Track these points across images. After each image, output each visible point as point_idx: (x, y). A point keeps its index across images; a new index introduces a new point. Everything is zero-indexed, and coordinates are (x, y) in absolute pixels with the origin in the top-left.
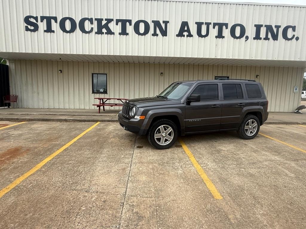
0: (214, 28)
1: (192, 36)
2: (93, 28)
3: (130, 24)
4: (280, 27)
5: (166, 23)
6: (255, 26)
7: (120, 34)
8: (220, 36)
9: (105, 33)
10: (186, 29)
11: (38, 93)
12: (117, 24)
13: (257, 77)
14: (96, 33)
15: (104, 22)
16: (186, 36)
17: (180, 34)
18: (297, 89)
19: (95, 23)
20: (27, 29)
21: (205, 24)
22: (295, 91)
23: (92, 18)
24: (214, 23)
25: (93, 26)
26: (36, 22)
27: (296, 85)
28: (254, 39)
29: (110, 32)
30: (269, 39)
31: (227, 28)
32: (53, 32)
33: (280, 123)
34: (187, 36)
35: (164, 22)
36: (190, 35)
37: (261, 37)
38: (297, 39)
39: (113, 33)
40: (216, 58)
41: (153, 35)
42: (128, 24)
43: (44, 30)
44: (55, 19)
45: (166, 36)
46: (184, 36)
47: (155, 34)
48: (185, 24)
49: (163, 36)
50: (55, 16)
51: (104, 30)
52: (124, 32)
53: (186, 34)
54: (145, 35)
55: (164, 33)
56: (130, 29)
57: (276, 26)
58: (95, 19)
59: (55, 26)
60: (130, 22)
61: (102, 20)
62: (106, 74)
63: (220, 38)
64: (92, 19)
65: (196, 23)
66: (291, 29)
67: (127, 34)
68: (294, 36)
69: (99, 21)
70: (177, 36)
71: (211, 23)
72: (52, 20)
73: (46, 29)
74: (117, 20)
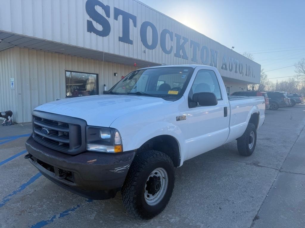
12: (191, 47)
20: (91, 28)
23: (173, 33)
72: (130, 19)
73: (121, 36)
74: (191, 41)
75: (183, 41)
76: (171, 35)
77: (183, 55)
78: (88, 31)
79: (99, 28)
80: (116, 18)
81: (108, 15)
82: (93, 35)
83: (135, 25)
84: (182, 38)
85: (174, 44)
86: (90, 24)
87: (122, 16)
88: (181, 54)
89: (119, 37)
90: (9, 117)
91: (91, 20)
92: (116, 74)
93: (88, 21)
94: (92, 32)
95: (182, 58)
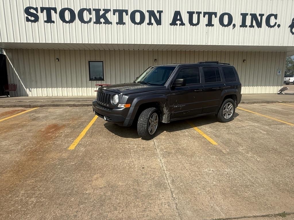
0: (204, 16)
1: (184, 24)
2: (91, 18)
3: (127, 14)
4: (263, 15)
5: (160, 12)
6: (241, 15)
7: (117, 23)
8: (210, 24)
9: (103, 23)
10: (179, 18)
11: (36, 82)
12: (114, 14)
13: (244, 62)
14: (95, 23)
15: (102, 13)
16: (178, 25)
17: (174, 23)
18: (280, 72)
19: (94, 13)
21: (196, 13)
22: (278, 74)
24: (204, 13)
25: (91, 16)
26: (36, 13)
27: (279, 68)
28: (241, 26)
29: (107, 22)
30: (253, 27)
31: (216, 17)
32: (53, 22)
33: (263, 102)
34: (180, 25)
35: (158, 12)
36: (182, 24)
37: (246, 25)
38: (279, 26)
39: (111, 23)
40: (206, 44)
41: (148, 24)
42: (124, 14)
43: (45, 21)
44: (55, 9)
45: (160, 24)
46: (177, 25)
47: (150, 23)
48: (177, 14)
49: (158, 25)
50: (54, 7)
51: (102, 20)
52: (121, 22)
53: (178, 22)
54: (141, 24)
55: (159, 22)
56: (126, 18)
57: (260, 15)
58: (93, 9)
59: (55, 17)
60: (126, 12)
61: (100, 10)
62: (103, 62)
63: (209, 26)
64: (90, 9)
65: (188, 12)
66: (273, 17)
67: (124, 24)
68: (276, 23)
69: (97, 11)
70: (171, 24)
71: (201, 12)
72: (51, 10)
73: (46, 20)
74: (114, 10)
75: (104, 12)
76: (89, 11)
77: (104, 21)
78: (27, 21)
79: (33, 19)
80: (42, 12)
81: (37, 12)
82: (30, 23)
83: (56, 12)
84: (102, 10)
85: (93, 15)
86: (27, 18)
87: (46, 10)
95: (104, 24)
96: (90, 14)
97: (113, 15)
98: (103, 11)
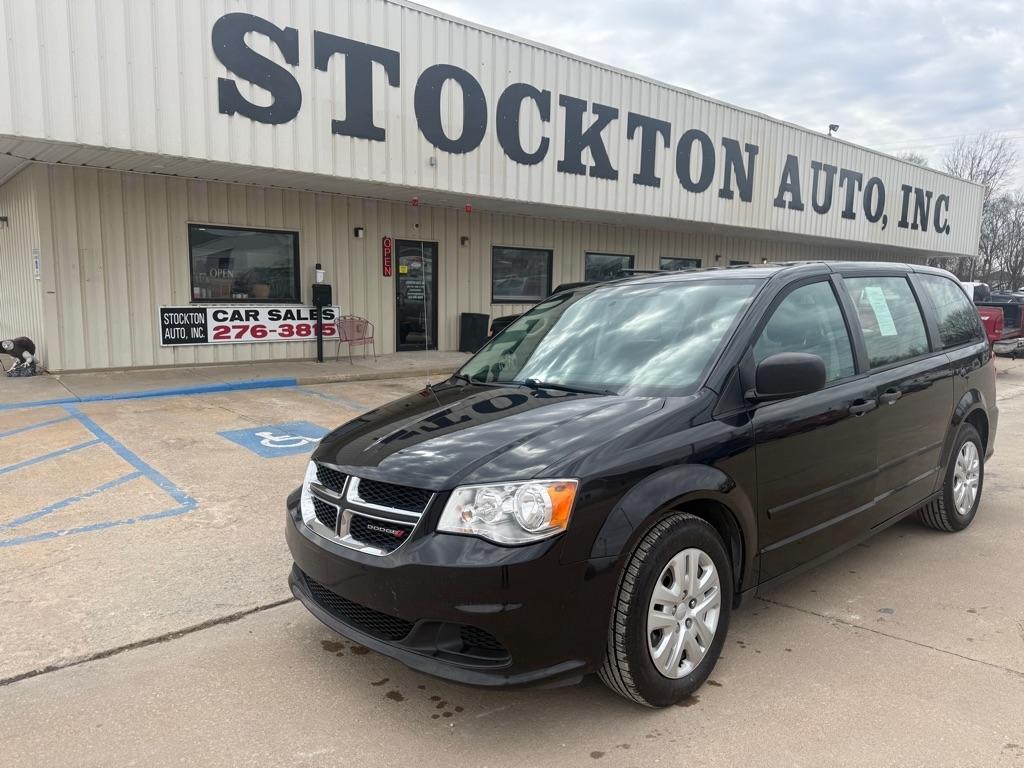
0: (841, 184)
1: (802, 207)
2: (548, 139)
3: (667, 143)
4: (932, 195)
5: (752, 150)
6: (902, 190)
8: (849, 210)
9: (588, 171)
12: (630, 136)
16: (788, 205)
17: (780, 200)
19: (559, 113)
20: (230, 101)
23: (549, 93)
24: (842, 171)
25: (548, 130)
31: (860, 189)
32: (379, 135)
34: (791, 206)
35: (748, 148)
36: (797, 204)
37: (908, 220)
38: (947, 232)
39: (612, 175)
41: (722, 194)
42: (660, 138)
44: (391, 62)
45: (750, 200)
49: (743, 200)
50: (391, 48)
51: (587, 158)
52: (647, 174)
53: (787, 197)
54: (702, 191)
57: (926, 194)
58: (560, 96)
60: (666, 128)
61: (584, 106)
63: (848, 218)
64: (546, 95)
65: (812, 164)
66: (944, 203)
67: (656, 183)
69: (574, 107)
70: (776, 203)
71: (836, 168)
72: (374, 63)
73: (341, 116)
74: (631, 115)
75: (595, 117)
76: (543, 100)
77: (594, 164)
78: (222, 111)
79: (262, 98)
80: (321, 64)
81: (292, 57)
82: (240, 121)
83: (394, 80)
84: (590, 108)
86: (227, 90)
87: (344, 55)
88: (583, 162)
89: (334, 122)
90: (26, 354)
91: (233, 77)
92: (361, 232)
93: (221, 80)
94: (236, 114)
95: (592, 175)
96: (545, 116)
97: (629, 138)
98: (594, 112)
